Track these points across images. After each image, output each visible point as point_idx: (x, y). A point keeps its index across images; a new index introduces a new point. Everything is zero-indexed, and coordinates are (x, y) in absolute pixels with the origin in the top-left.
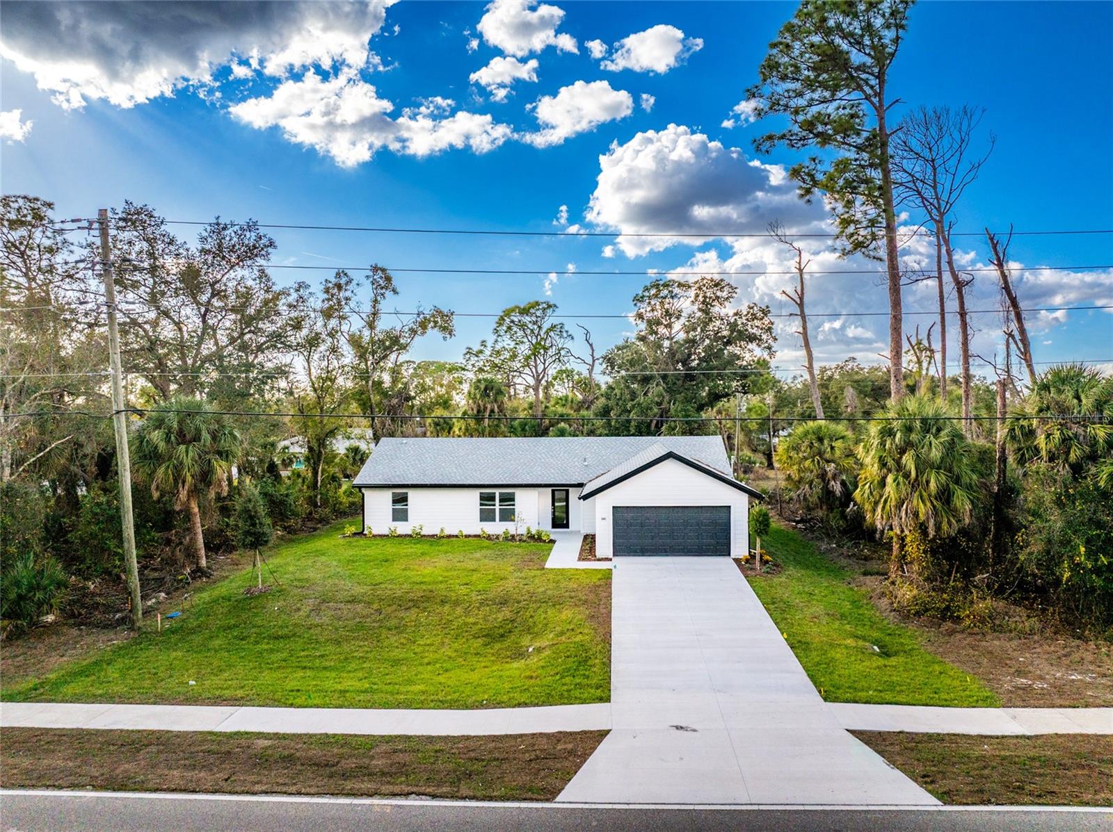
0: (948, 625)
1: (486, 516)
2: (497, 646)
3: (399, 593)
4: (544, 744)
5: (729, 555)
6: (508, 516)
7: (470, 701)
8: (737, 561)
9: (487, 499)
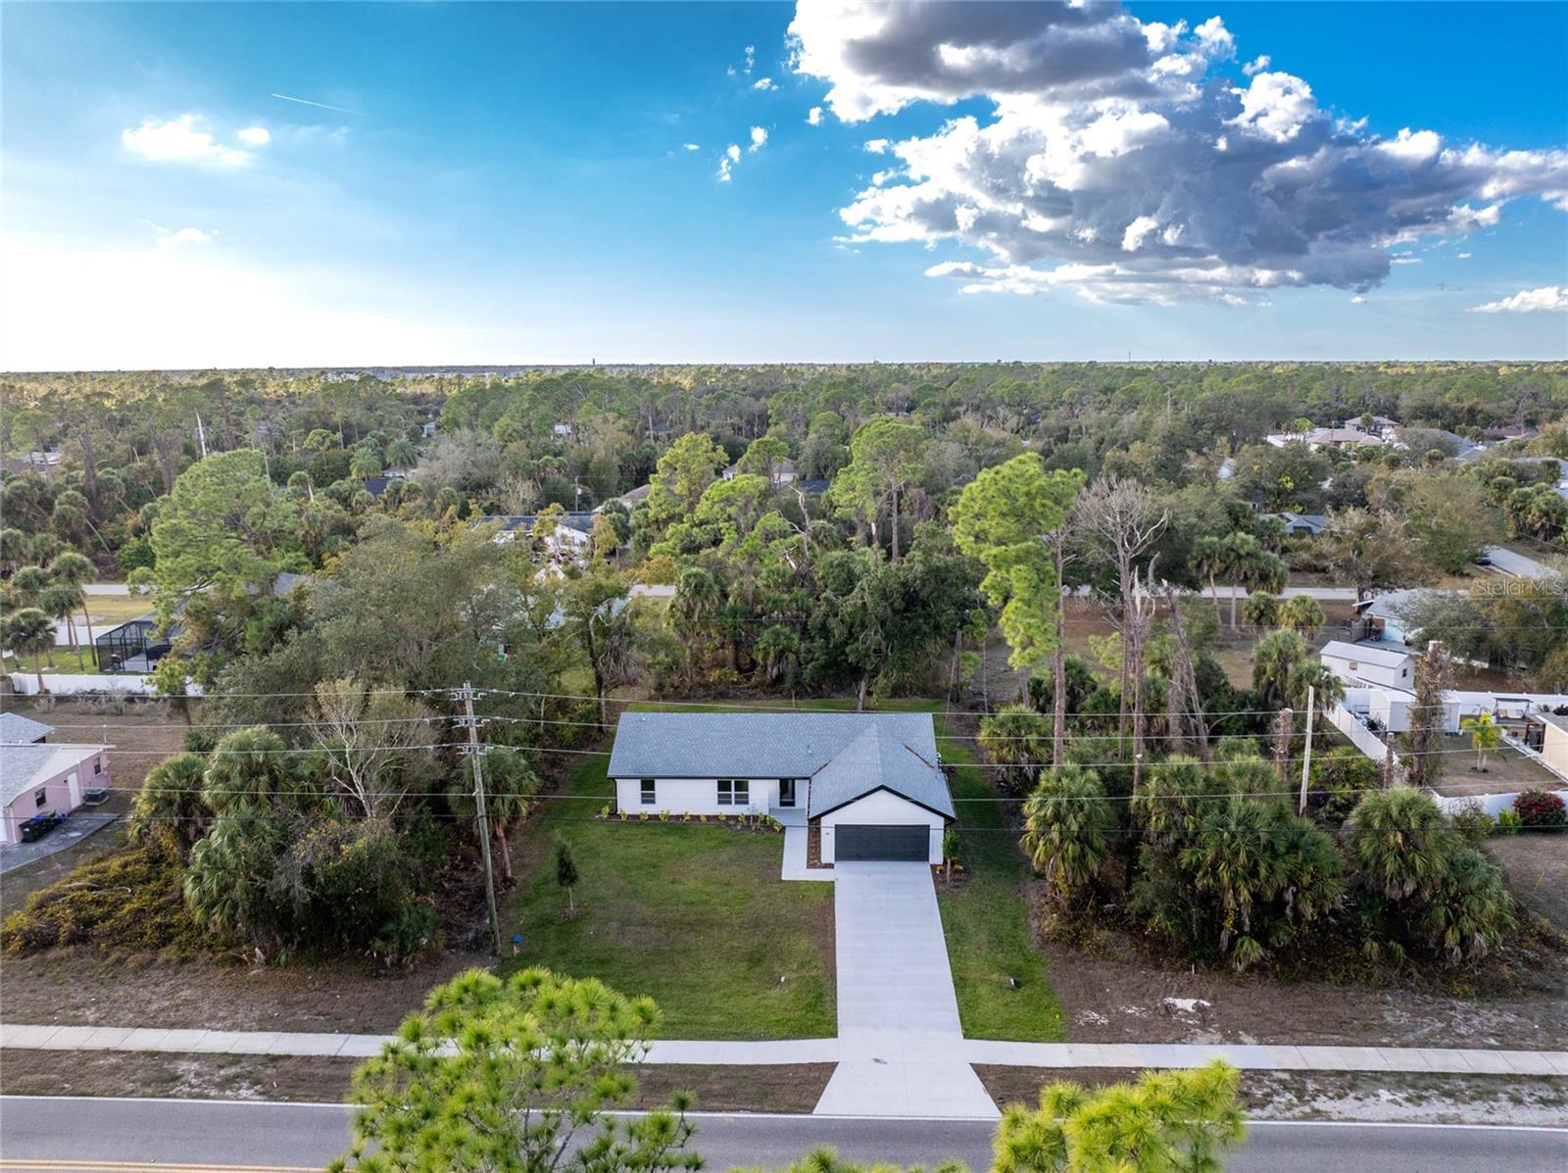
0: (1072, 952)
1: (723, 800)
2: (758, 970)
3: (678, 916)
4: (802, 1072)
5: (926, 859)
6: (743, 800)
7: (754, 1031)
8: (934, 867)
9: (724, 785)
